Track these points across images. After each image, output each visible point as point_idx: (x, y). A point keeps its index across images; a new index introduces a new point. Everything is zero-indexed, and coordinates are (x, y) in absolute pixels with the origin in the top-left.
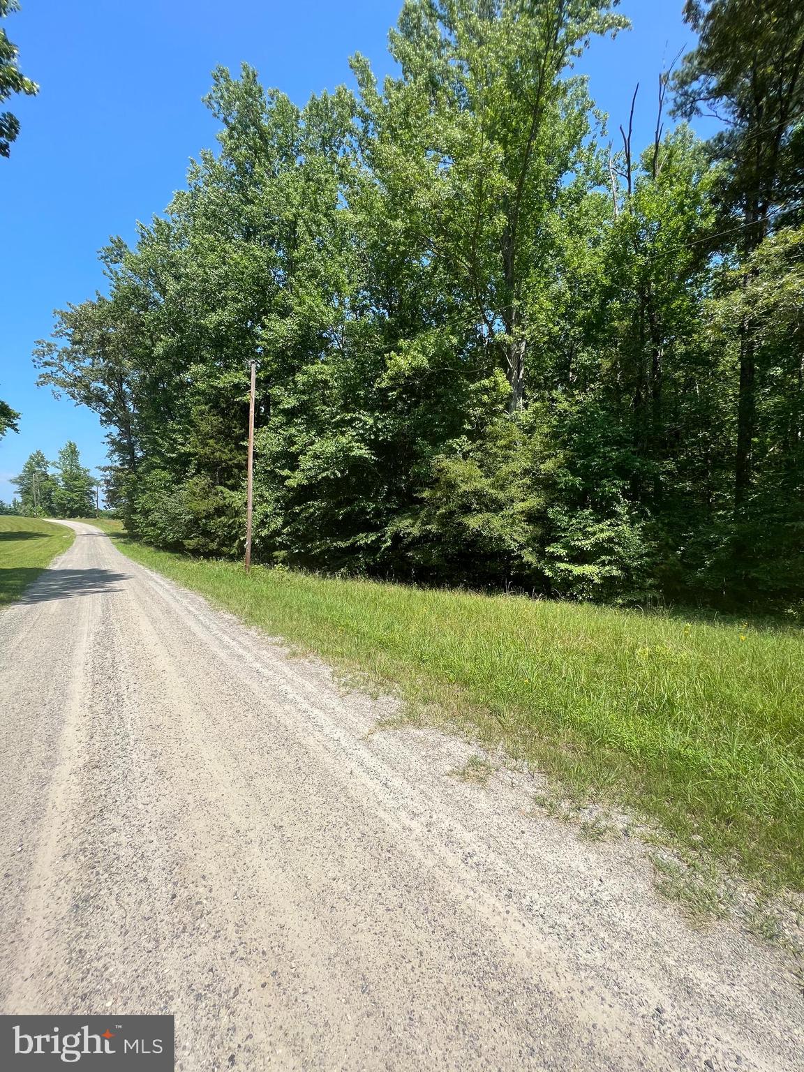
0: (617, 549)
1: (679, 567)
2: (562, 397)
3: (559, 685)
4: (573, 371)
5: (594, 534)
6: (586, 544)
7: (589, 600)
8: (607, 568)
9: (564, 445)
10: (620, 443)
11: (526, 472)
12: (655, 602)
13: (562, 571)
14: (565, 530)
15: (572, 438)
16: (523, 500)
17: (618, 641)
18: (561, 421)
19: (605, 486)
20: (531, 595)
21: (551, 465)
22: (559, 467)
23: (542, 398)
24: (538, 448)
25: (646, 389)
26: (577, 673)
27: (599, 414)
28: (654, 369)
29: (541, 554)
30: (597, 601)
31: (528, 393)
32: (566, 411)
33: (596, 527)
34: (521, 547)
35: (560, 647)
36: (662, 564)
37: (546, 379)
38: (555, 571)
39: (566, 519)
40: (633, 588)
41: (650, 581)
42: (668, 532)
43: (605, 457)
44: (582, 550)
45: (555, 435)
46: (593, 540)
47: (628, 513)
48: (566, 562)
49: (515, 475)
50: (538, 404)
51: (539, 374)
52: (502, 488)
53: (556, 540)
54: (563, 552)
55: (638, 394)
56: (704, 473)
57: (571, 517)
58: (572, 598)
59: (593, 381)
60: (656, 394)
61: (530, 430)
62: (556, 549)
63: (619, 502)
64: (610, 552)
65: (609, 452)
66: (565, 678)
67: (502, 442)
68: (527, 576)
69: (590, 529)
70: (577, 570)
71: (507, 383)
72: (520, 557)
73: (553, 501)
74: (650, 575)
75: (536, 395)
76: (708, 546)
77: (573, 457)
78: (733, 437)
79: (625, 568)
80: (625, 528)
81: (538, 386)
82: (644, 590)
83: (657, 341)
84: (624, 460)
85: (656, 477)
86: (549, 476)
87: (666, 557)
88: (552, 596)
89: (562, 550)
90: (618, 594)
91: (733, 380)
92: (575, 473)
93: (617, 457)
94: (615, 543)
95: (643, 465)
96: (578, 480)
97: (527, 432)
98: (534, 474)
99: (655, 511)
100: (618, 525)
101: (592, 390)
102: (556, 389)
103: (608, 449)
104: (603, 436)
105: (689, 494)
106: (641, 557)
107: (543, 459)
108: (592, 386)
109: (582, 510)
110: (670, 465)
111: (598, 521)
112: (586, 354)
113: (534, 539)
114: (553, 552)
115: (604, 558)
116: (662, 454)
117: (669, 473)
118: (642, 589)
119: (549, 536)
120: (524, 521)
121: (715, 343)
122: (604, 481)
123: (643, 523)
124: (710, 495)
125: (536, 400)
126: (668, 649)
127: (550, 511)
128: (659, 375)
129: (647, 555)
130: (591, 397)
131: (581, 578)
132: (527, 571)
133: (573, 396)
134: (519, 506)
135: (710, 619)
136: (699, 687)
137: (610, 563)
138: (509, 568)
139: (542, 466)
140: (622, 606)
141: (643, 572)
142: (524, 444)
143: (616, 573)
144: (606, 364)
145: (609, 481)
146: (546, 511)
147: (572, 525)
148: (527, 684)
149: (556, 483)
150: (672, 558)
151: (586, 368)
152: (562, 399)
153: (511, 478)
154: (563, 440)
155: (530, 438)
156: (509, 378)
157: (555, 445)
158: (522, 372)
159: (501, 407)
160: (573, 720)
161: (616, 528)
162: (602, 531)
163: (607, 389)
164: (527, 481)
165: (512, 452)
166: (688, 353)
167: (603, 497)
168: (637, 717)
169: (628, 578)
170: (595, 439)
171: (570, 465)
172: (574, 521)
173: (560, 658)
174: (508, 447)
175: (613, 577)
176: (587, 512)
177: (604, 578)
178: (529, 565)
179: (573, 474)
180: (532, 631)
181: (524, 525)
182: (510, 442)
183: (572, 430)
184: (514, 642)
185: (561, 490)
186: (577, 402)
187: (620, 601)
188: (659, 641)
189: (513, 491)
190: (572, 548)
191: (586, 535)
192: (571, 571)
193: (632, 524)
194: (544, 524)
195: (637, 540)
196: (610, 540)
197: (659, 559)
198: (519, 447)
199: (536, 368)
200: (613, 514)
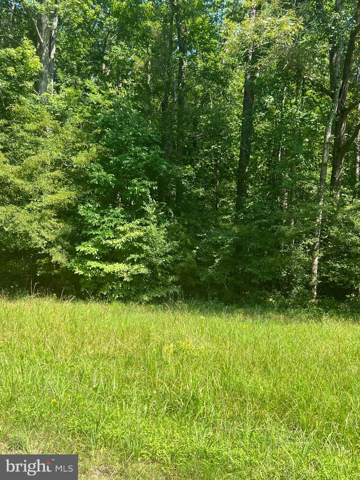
0: (145, 247)
1: (195, 265)
2: (95, 88)
3: (89, 398)
4: (107, 63)
5: (124, 233)
6: (118, 243)
7: (119, 299)
8: (136, 267)
9: (98, 138)
10: (148, 143)
11: (57, 164)
12: (175, 297)
13: (93, 269)
14: (96, 228)
15: (105, 133)
16: (53, 193)
17: (146, 340)
18: (93, 113)
19: (135, 185)
20: (59, 296)
21: (84, 159)
22: (92, 161)
23: (75, 85)
24: (71, 138)
25: (173, 96)
26: (108, 380)
27: (131, 112)
28: (180, 77)
29: (72, 253)
30: (125, 300)
31: (60, 75)
32: (98, 104)
33: (127, 226)
34: (50, 245)
35: (91, 352)
36: (181, 261)
37: (79, 65)
38: (86, 270)
39: (97, 216)
40: (158, 285)
41: (171, 278)
42: (187, 233)
43: (136, 157)
44: (113, 248)
45: (88, 127)
46: (123, 239)
47: (156, 213)
48: (97, 260)
49: (44, 165)
50: (70, 90)
51: (72, 59)
52: (30, 178)
53: (87, 238)
54: (94, 251)
55: (166, 97)
56: (213, 182)
57: (102, 215)
58: (103, 298)
59: (126, 77)
60: (180, 101)
61: (62, 118)
62: (87, 248)
63: (148, 202)
64: (139, 250)
65: (139, 152)
66: (95, 389)
67: (31, 126)
68: (56, 275)
69: (121, 228)
70: (108, 268)
71: (37, 59)
72: (47, 255)
73: (84, 197)
74: (172, 273)
75: (69, 80)
76: (217, 246)
77: (105, 153)
78: (236, 152)
79: (151, 266)
80: (153, 227)
81: (71, 72)
82: (167, 286)
83: (183, 50)
84: (152, 162)
85: (178, 181)
86: (81, 171)
87: (185, 256)
88: (82, 296)
89: (93, 249)
90: (144, 291)
91: (238, 102)
92: (108, 170)
93: (148, 158)
94: (144, 242)
95: (169, 168)
96: (110, 177)
97: (58, 118)
98: (64, 167)
99: (177, 213)
100: (146, 225)
101: (125, 86)
102: (89, 79)
103: (138, 148)
104: (134, 135)
105: (203, 198)
106: (166, 255)
107: (75, 151)
108: (125, 81)
109: (114, 208)
110: (189, 171)
111: (130, 221)
112: (119, 49)
113: (64, 236)
114: (83, 252)
115: (133, 256)
116: (183, 160)
117: (189, 178)
118: (165, 285)
119: (80, 233)
120: (54, 217)
121: (227, 65)
122: (135, 181)
123: (167, 224)
124: (217, 201)
125: (68, 86)
126: (189, 343)
127: (81, 207)
128: (183, 84)
129: (170, 253)
130: (123, 93)
131: (111, 277)
132: (56, 271)
133: (106, 88)
134: (48, 199)
135: (218, 310)
136: (216, 379)
137: (139, 261)
138: (35, 268)
139: (73, 158)
140: (148, 303)
141: (167, 270)
142: (55, 132)
143: (144, 270)
144: (140, 63)
145: (139, 181)
146: (76, 207)
147: (104, 223)
148: (55, 404)
149: (88, 178)
150: (189, 256)
151: (119, 62)
152: (95, 90)
153: (40, 168)
154: (97, 134)
155: (62, 126)
156: (39, 53)
157: (88, 138)
158: (54, 51)
159: (30, 84)
160: (105, 436)
161: (145, 228)
162: (132, 229)
163: (138, 88)
164: (58, 173)
165: (41, 139)
166: (206, 69)
167: (133, 197)
168: (166, 419)
169: (154, 275)
170: (126, 137)
171: (103, 160)
172: (106, 219)
173: (90, 366)
174: (38, 133)
175: (141, 275)
176: (118, 210)
177: (133, 276)
178: (57, 265)
179: (105, 170)
180: (60, 339)
181: (53, 221)
182: (41, 127)
183: (105, 124)
184: (40, 354)
185: (93, 186)
186: (110, 97)
187: (146, 298)
188: (182, 337)
189: (43, 182)
190: (103, 247)
191: (117, 234)
192: (102, 270)
193: (158, 225)
194: (75, 221)
195: (161, 239)
196: (139, 239)
197: (179, 257)
198: (49, 133)
199: (70, 50)
200: (142, 214)
